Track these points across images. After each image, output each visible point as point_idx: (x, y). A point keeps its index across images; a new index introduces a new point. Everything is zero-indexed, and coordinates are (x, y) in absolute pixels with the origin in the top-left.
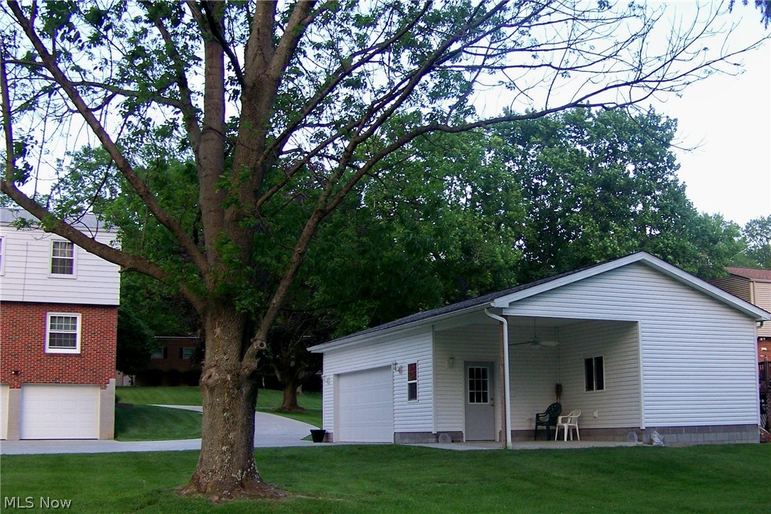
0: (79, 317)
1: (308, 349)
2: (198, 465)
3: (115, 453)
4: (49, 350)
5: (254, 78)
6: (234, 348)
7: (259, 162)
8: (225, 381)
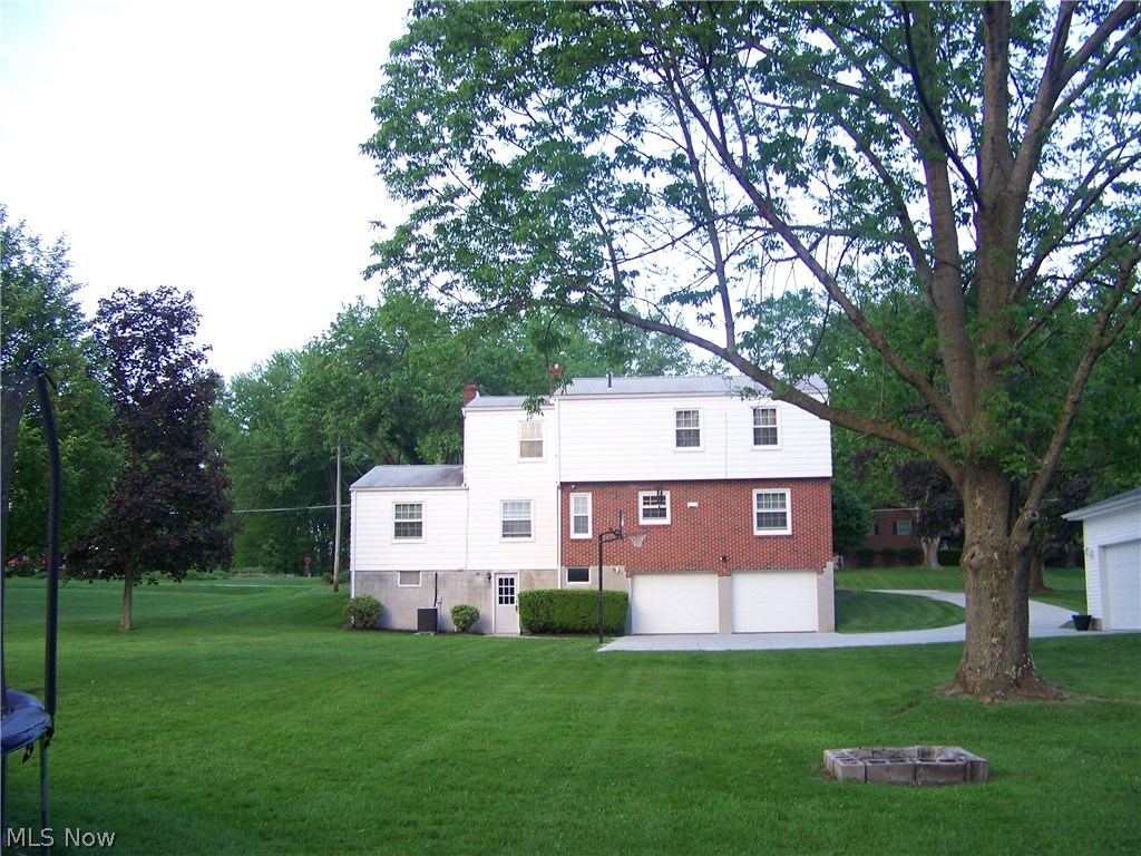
0: (788, 492)
1: (1064, 517)
2: (963, 660)
3: (849, 648)
4: (758, 532)
5: (994, 197)
6: (1001, 519)
7: (1011, 297)
8: (991, 560)
